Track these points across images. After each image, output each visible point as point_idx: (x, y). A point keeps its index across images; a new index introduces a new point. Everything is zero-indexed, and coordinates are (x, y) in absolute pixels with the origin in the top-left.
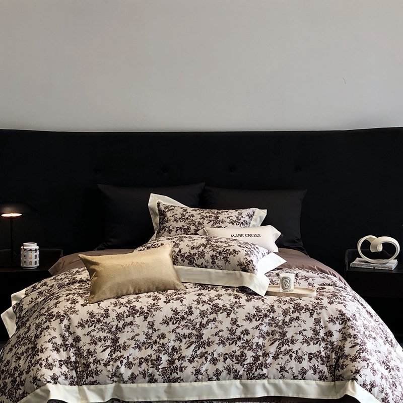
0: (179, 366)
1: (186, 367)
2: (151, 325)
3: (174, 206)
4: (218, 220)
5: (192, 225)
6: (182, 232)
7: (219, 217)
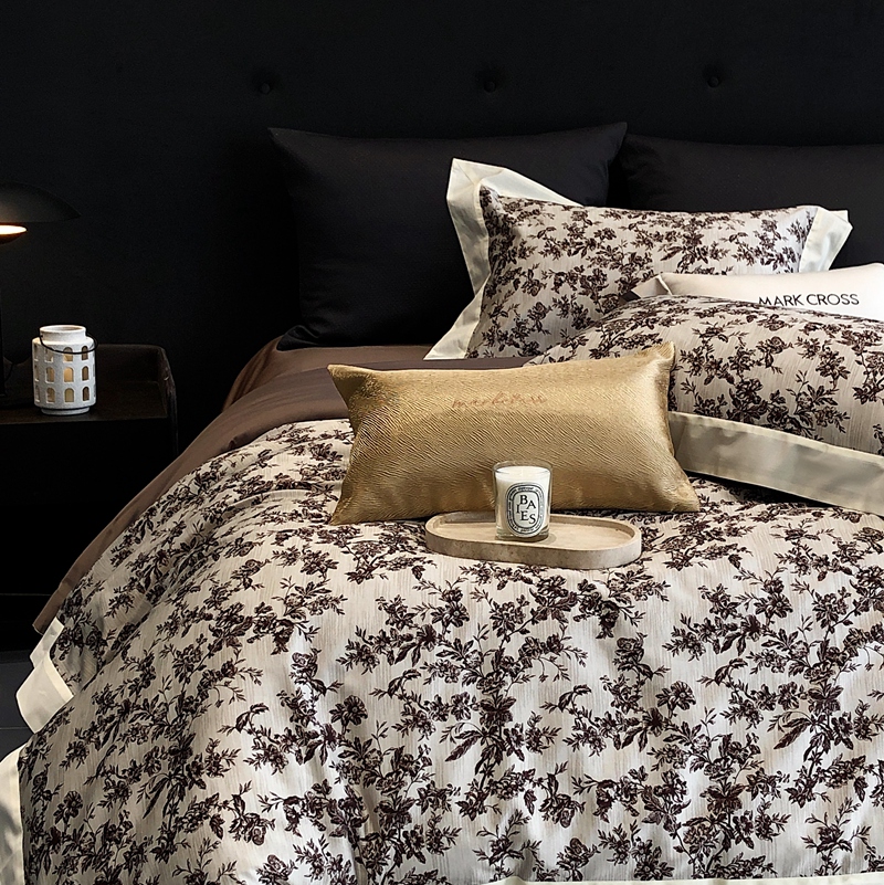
0: (756, 814)
1: (784, 820)
2: (630, 654)
3: (538, 202)
4: (699, 246)
5: (609, 266)
6: (575, 289)
7: (701, 236)
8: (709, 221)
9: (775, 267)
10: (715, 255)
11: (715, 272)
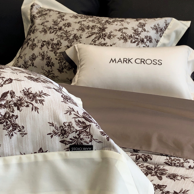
4: (104, 33)
5: (64, 39)
6: (48, 48)
7: (106, 28)
8: (113, 22)
9: (138, 44)
10: (109, 37)
11: (107, 45)
